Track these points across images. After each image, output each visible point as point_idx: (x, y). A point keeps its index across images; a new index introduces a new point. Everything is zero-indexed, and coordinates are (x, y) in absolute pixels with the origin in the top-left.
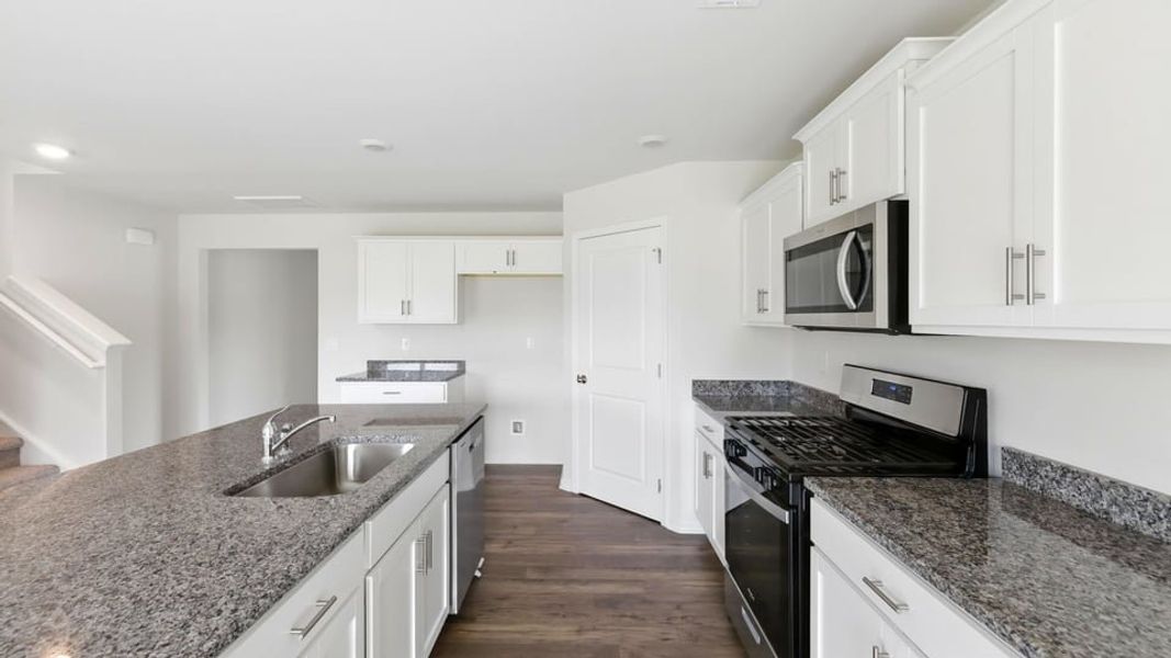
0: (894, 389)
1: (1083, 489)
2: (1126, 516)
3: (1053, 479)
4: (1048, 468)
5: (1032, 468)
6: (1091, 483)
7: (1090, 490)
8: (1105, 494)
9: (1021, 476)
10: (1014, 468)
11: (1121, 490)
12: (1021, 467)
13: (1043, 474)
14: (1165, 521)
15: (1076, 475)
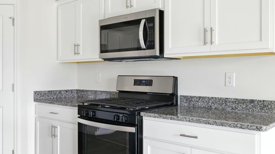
0: (144, 82)
1: (205, 101)
2: (215, 105)
3: (197, 101)
4: (195, 98)
5: (190, 99)
6: (207, 99)
7: (206, 101)
8: (210, 101)
9: (187, 103)
10: (185, 101)
11: (214, 99)
12: (187, 100)
13: (193, 100)
14: (224, 104)
15: (203, 98)
